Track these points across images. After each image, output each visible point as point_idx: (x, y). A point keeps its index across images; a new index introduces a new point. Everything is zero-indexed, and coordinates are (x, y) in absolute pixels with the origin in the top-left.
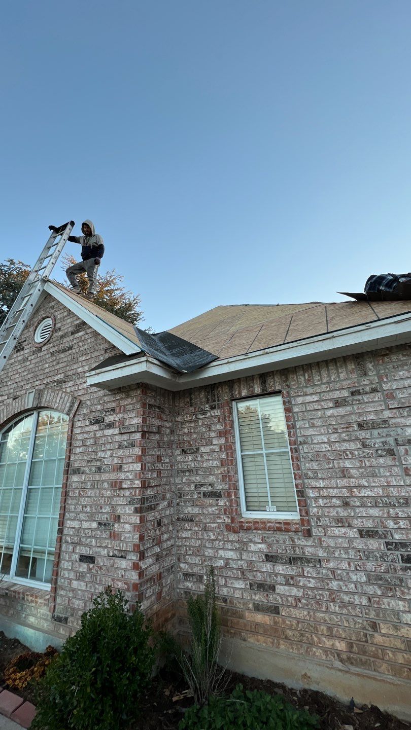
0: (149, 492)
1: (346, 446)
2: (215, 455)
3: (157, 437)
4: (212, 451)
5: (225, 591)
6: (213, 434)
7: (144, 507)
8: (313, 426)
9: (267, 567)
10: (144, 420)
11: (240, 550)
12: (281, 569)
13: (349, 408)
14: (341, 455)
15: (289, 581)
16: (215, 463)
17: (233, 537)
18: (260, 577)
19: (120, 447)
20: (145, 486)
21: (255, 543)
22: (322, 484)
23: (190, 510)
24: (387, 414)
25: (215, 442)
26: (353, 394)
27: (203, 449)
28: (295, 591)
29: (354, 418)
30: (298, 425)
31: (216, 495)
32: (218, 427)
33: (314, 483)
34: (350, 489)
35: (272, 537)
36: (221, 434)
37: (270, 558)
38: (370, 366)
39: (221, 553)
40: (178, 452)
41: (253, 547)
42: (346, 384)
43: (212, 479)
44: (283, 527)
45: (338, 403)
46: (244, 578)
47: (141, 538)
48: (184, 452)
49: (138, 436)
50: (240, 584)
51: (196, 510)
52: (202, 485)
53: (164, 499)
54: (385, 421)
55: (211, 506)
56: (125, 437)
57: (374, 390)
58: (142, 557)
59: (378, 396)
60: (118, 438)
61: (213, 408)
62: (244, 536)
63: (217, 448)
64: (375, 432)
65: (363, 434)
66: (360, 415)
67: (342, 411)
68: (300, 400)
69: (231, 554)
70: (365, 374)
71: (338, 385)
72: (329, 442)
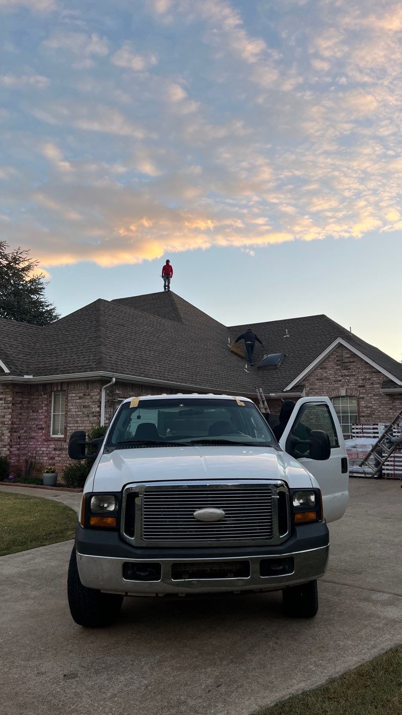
0: (15, 426)
1: (79, 413)
2: (43, 414)
3: (20, 405)
4: (43, 412)
5: (41, 461)
6: (44, 405)
7: (12, 431)
8: (72, 405)
9: (54, 452)
10: (13, 399)
11: (47, 448)
12: (57, 452)
13: (82, 400)
14: (77, 416)
15: (59, 456)
16: (43, 417)
17: (46, 443)
18: (51, 455)
19: (5, 408)
20: (13, 423)
21: (52, 445)
22: (71, 425)
23: (34, 434)
24: (90, 403)
25: (44, 408)
26: (84, 395)
27: (40, 411)
28: (60, 459)
29: (83, 404)
30: (69, 404)
31: (42, 429)
32: (46, 402)
33: (70, 425)
34: (77, 427)
35: (56, 443)
36: (46, 405)
37: (55, 449)
38: (90, 386)
39: (42, 449)
40: (31, 411)
41: (51, 446)
42: (83, 391)
43: (42, 423)
44: (59, 440)
45: (80, 398)
46: (47, 456)
47: (11, 441)
48: (33, 411)
49: (11, 405)
50: (46, 458)
51: (36, 434)
52: (38, 425)
53: (23, 429)
54: (89, 406)
55: (40, 433)
56: (6, 405)
57: (89, 395)
58: (11, 447)
59: (89, 397)
60: (4, 405)
61: (44, 394)
62: (49, 443)
63: (44, 411)
64: (86, 409)
65: (84, 410)
66: (84, 403)
67: (80, 401)
68: (70, 395)
69: (45, 449)
70: (88, 388)
71: (81, 391)
72: (76, 412)
